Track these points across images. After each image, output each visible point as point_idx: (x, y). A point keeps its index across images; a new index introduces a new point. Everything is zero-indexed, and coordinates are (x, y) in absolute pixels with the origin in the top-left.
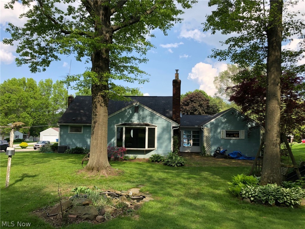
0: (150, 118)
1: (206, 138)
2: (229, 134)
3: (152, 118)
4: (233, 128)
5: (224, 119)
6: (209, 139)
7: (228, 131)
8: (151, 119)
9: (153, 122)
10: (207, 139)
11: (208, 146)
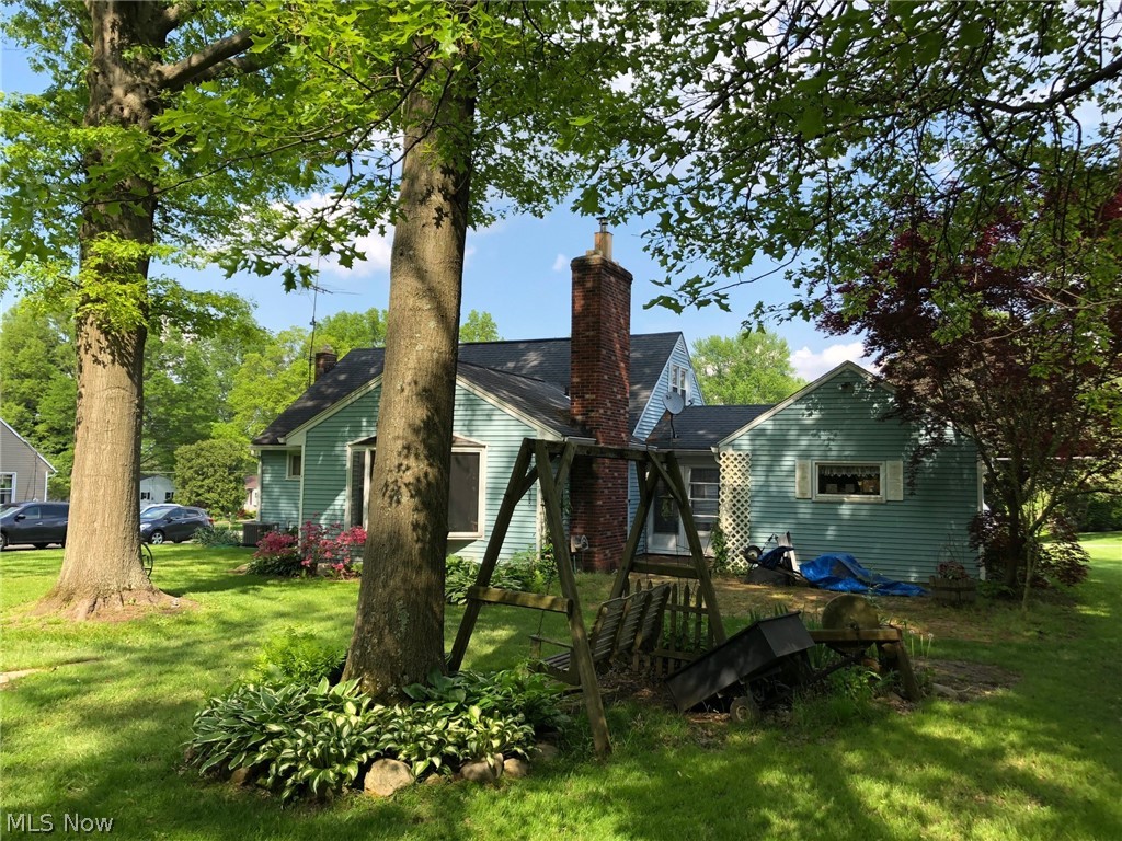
0: (463, 413)
1: (731, 496)
2: (834, 480)
3: (469, 412)
4: (852, 454)
5: (810, 415)
6: (743, 501)
7: (831, 467)
8: (469, 418)
9: (474, 428)
10: (735, 501)
11: (738, 529)
